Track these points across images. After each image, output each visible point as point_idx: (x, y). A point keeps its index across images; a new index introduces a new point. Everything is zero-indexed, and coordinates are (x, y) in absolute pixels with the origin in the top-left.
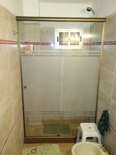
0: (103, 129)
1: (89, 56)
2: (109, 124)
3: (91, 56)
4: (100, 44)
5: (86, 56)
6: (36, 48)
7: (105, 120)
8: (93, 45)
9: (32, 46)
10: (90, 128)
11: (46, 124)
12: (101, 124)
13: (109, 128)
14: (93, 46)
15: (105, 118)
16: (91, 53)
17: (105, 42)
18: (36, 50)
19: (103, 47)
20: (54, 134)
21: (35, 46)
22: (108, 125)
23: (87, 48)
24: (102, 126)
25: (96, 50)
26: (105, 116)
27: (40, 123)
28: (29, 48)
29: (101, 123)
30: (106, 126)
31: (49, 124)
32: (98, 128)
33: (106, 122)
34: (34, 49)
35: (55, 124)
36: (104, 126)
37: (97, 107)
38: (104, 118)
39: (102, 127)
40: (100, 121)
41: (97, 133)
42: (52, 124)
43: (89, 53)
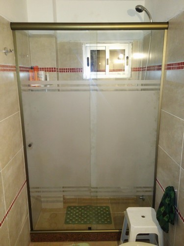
0: (167, 220)
1: (142, 90)
2: (177, 211)
3: (144, 90)
4: (159, 68)
5: (137, 90)
6: (50, 78)
7: (169, 204)
8: (147, 70)
9: (42, 73)
10: (143, 217)
11: (70, 207)
12: (163, 212)
13: (178, 219)
14: (148, 72)
15: (170, 201)
16: (146, 85)
17: (168, 65)
18: (50, 80)
19: (165, 74)
20: (83, 224)
21: (48, 74)
22: (175, 214)
23: (138, 77)
24: (164, 214)
25: (154, 79)
26: (170, 197)
27: (60, 205)
28: (38, 77)
29: (163, 209)
30: (172, 216)
31: (75, 207)
32: (158, 218)
33: (172, 207)
34: (46, 79)
35: (85, 207)
36: (168, 215)
37: (155, 180)
38: (167, 201)
39: (164, 216)
40: (162, 205)
41: (156, 227)
42: (80, 207)
43: (142, 85)
